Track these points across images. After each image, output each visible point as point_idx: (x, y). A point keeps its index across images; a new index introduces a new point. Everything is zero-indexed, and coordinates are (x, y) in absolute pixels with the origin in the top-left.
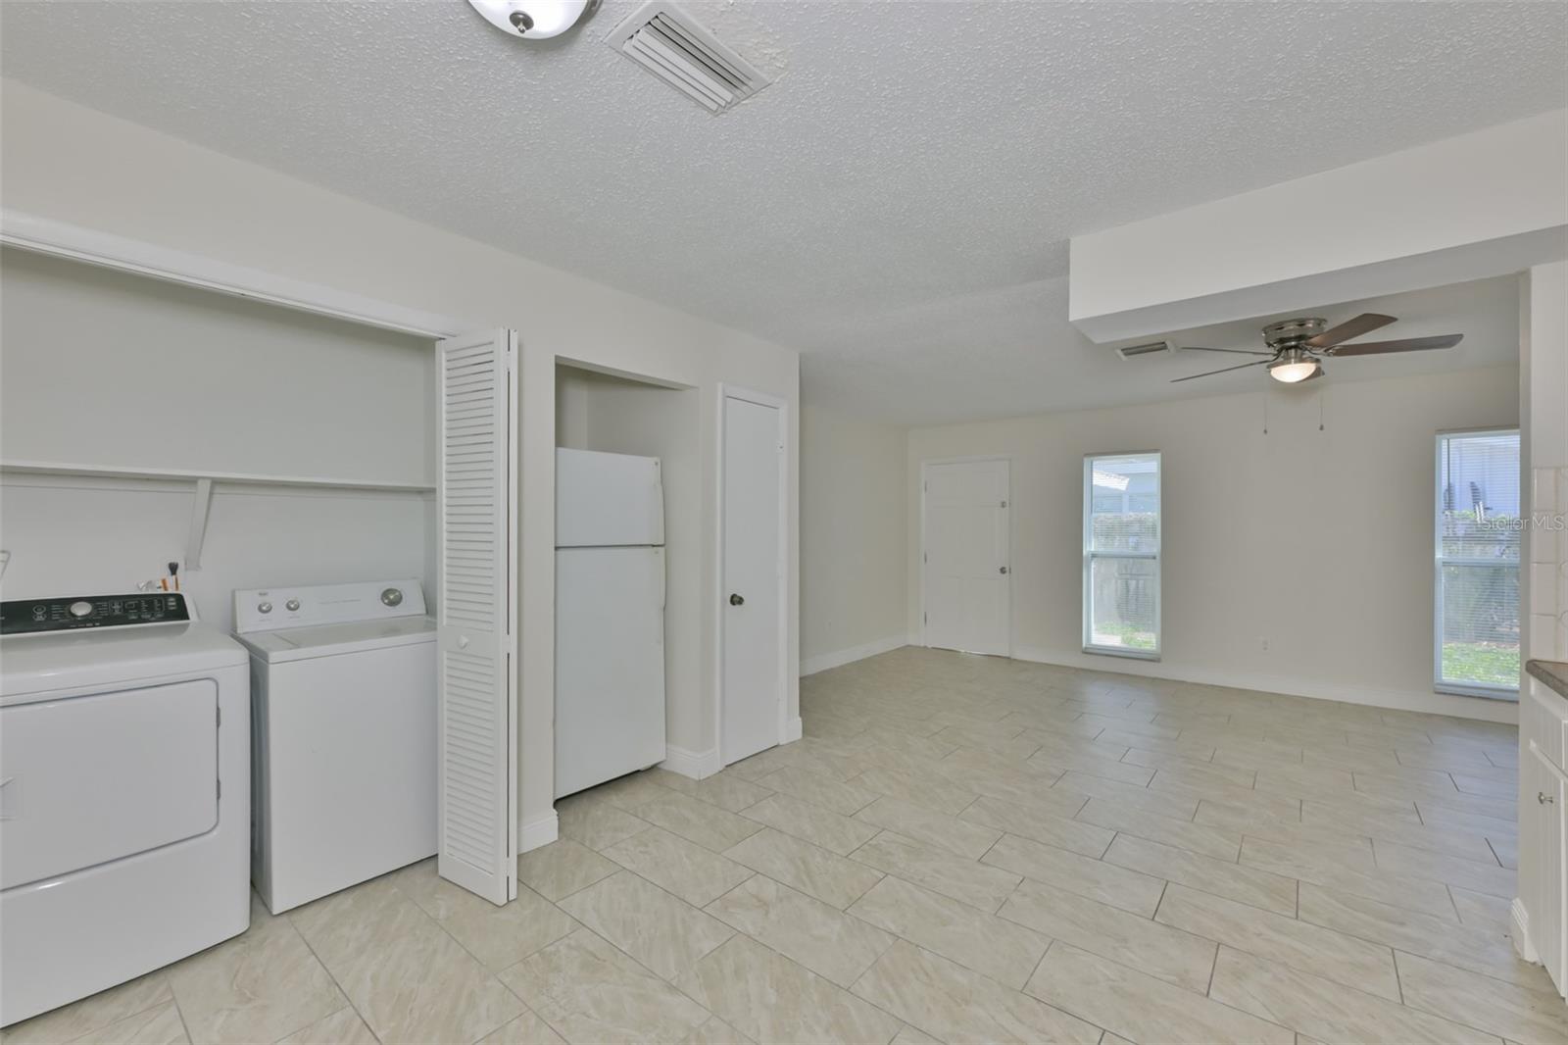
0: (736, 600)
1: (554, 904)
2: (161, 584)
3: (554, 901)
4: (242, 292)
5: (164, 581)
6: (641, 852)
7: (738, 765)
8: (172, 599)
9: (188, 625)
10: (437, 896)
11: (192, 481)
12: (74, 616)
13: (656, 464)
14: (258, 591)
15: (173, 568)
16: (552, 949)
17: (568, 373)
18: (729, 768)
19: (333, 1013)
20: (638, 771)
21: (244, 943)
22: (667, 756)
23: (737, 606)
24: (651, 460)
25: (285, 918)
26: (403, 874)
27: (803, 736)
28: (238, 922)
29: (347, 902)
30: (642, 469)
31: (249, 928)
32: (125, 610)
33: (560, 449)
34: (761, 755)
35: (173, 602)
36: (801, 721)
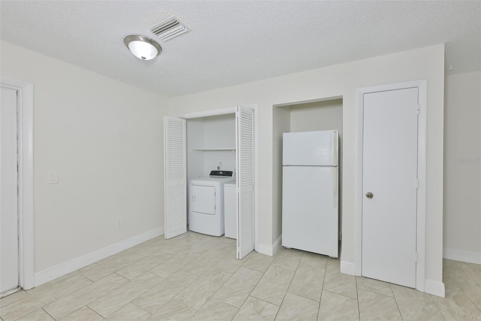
0: (370, 196)
1: (241, 266)
12: (220, 174)
18: (363, 278)
21: (218, 238)
23: (370, 199)
24: (332, 131)
25: (225, 238)
27: (446, 297)
32: (226, 173)
34: (392, 285)
35: (231, 173)
36: (444, 286)
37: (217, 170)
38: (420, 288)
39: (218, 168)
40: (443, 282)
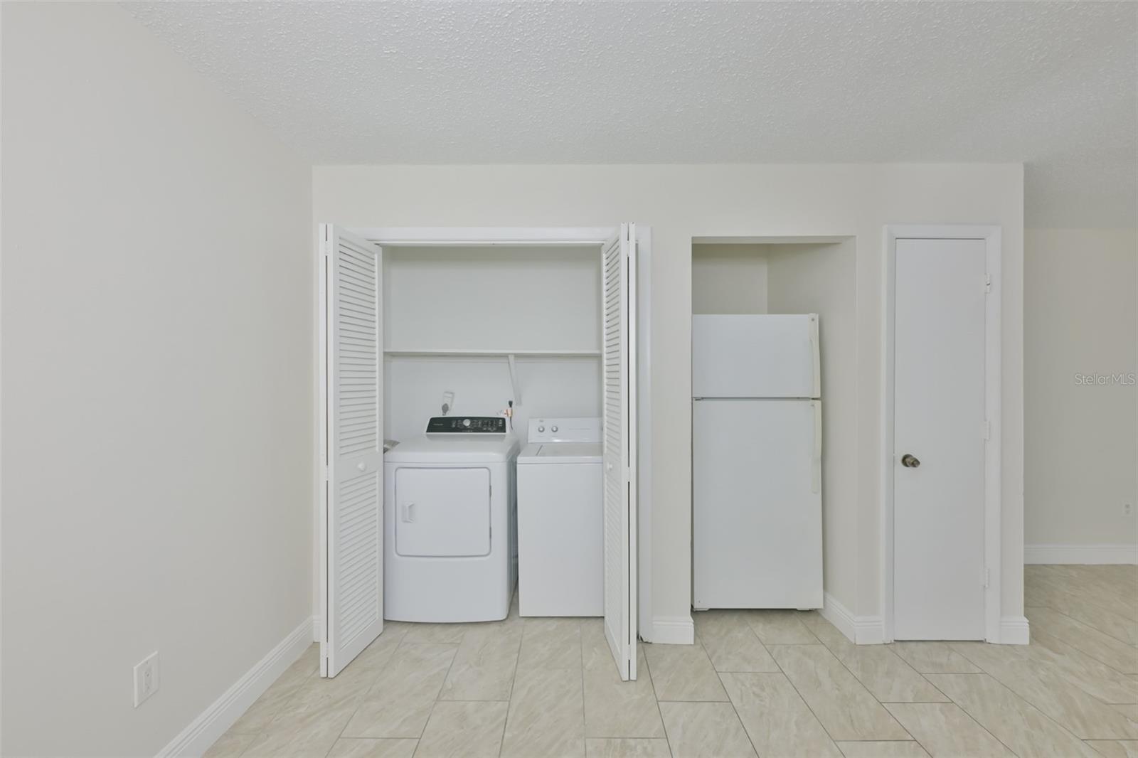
0: (909, 461)
1: (658, 701)
2: (505, 412)
3: (659, 699)
4: (492, 242)
5: (507, 411)
6: (754, 693)
7: (913, 645)
8: (501, 420)
9: (504, 436)
10: (595, 649)
11: (505, 356)
12: (465, 426)
13: (813, 320)
14: (538, 419)
15: (511, 404)
16: (632, 742)
17: (703, 251)
18: (898, 644)
19: (500, 701)
20: (795, 610)
21: (501, 626)
22: (824, 605)
23: (911, 469)
24: (805, 318)
25: (523, 620)
26: (590, 621)
27: (1031, 642)
28: (500, 614)
29: (553, 625)
30: (801, 326)
31: (504, 620)
32: (483, 425)
33: (695, 315)
34: (952, 645)
35: (501, 422)
36: (1029, 623)
37: (440, 414)
38: (992, 637)
39: (445, 408)
40: (1026, 615)
